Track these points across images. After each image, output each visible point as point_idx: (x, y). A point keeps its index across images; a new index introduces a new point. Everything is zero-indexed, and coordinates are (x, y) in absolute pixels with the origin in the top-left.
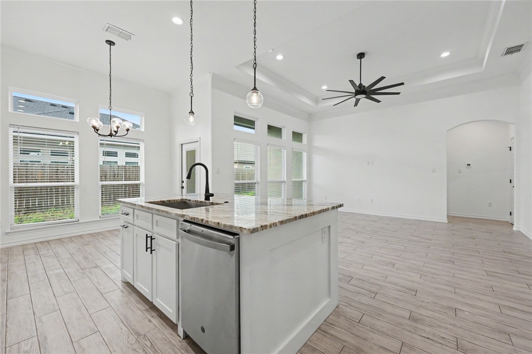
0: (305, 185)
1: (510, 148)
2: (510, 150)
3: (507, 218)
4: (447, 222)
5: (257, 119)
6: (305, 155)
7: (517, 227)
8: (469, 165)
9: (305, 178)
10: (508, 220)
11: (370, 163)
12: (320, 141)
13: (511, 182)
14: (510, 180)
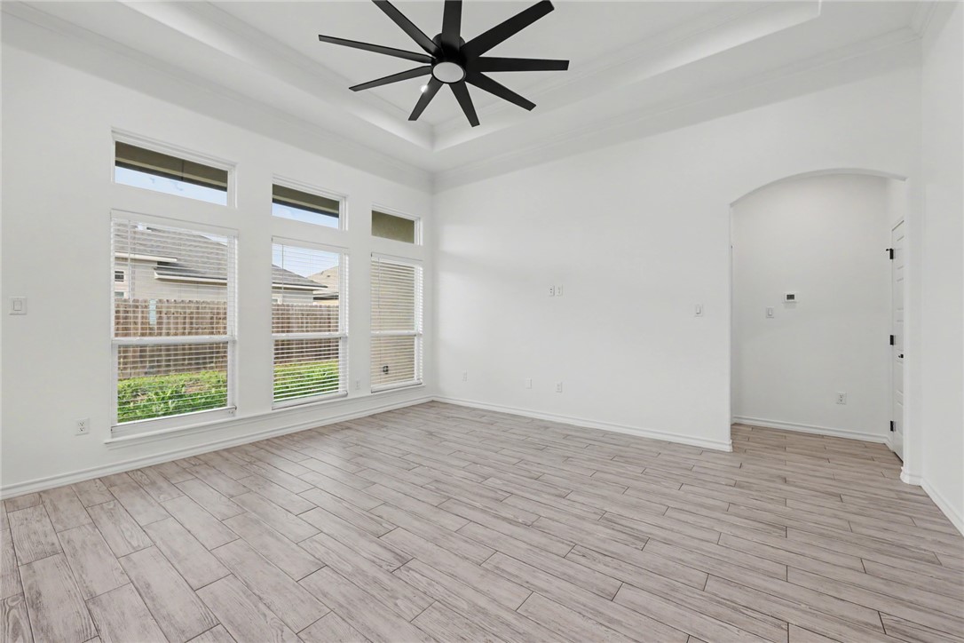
0: (418, 345)
1: (892, 251)
2: (892, 257)
3: (883, 436)
4: (728, 449)
5: (234, 166)
6: (419, 272)
7: (911, 475)
8: (791, 297)
9: (419, 326)
10: (885, 441)
11: (557, 291)
12: (456, 240)
13: (892, 343)
14: (892, 337)
